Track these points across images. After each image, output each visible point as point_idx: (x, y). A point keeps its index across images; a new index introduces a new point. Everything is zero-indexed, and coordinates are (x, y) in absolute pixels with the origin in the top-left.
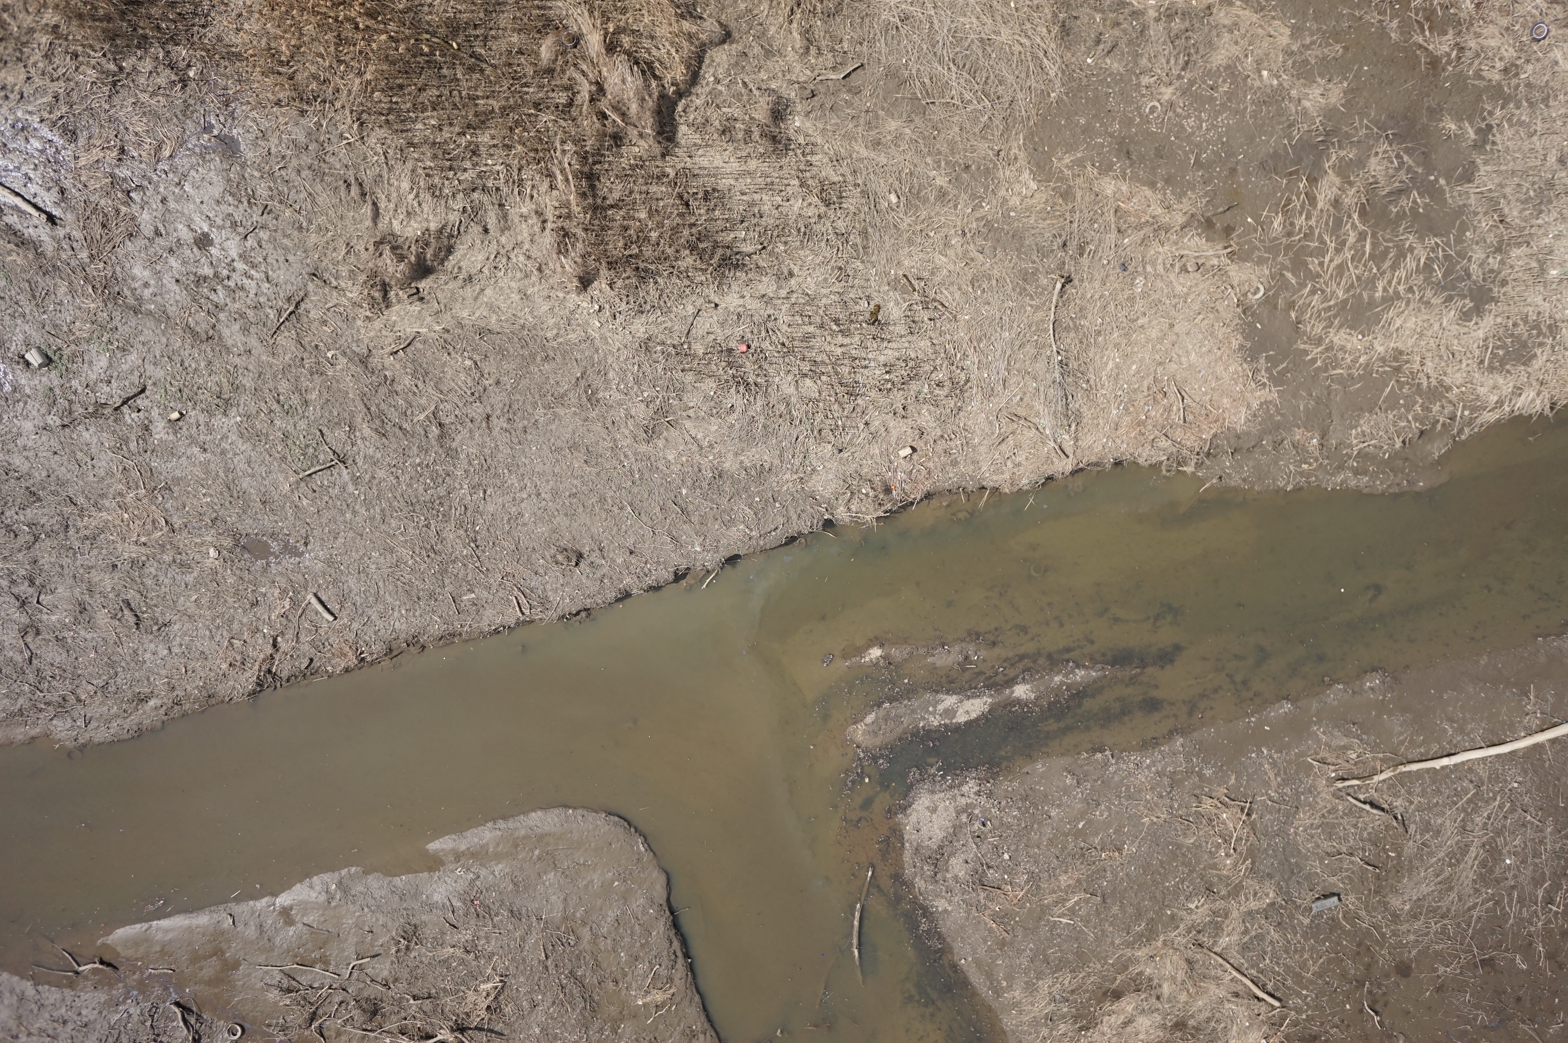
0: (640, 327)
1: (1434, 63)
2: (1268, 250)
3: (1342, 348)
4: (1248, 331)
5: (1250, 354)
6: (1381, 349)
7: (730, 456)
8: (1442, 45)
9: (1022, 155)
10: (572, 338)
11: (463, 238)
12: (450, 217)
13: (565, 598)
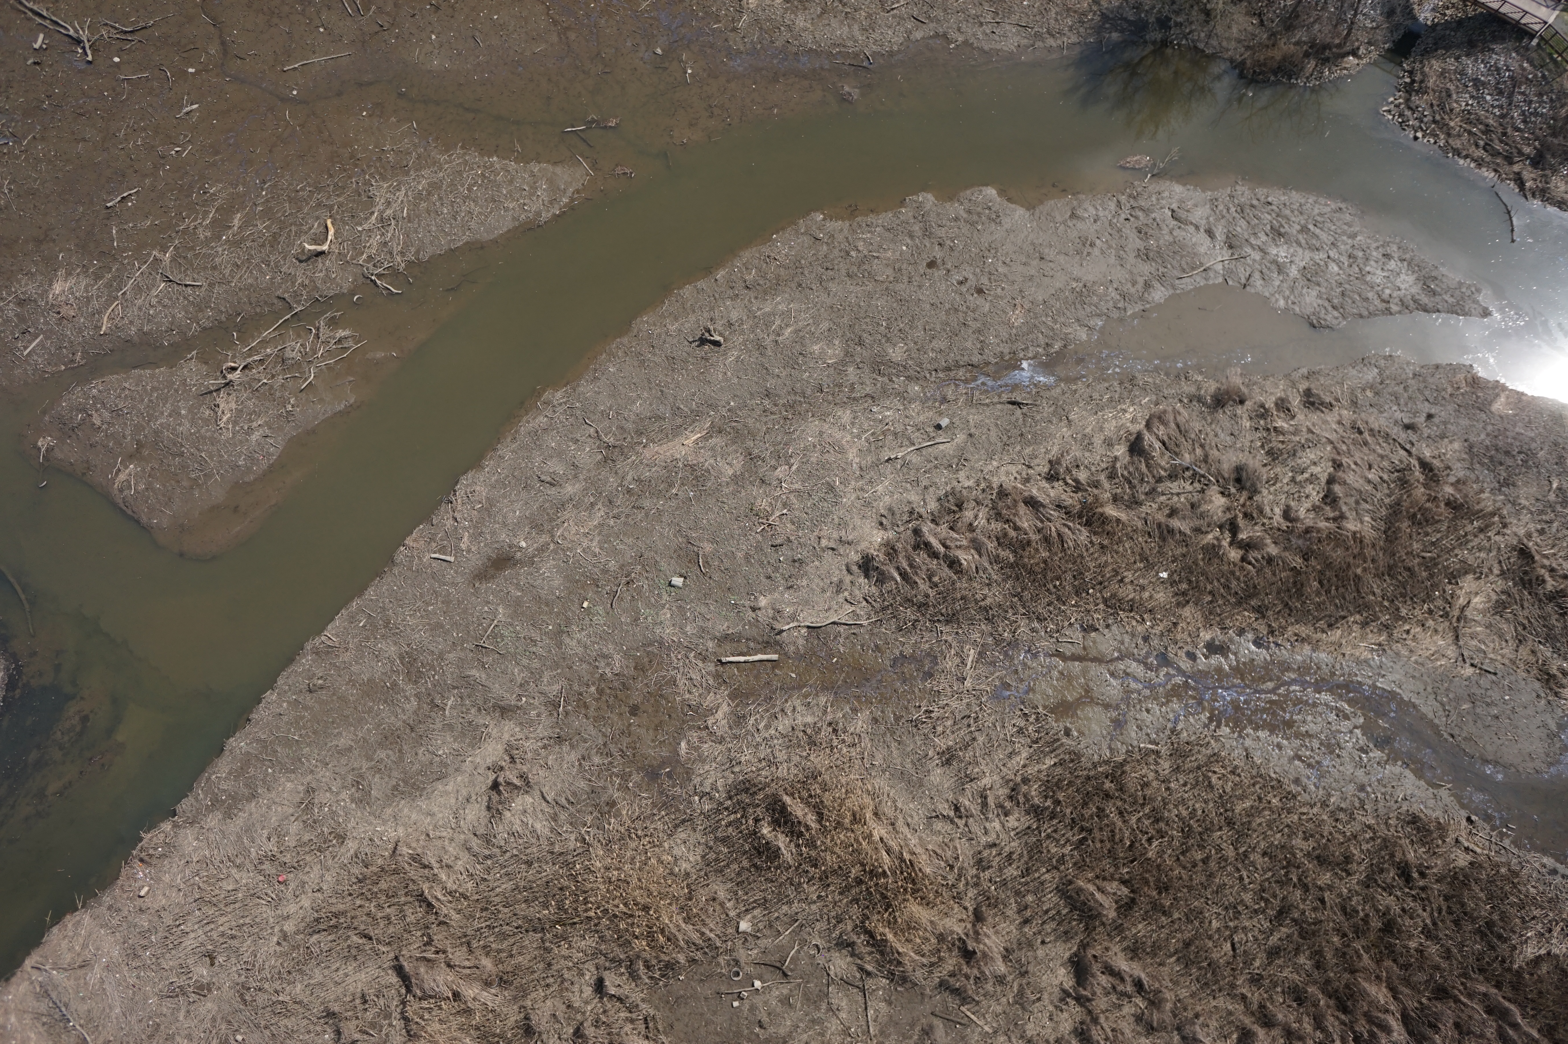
0: (351, 846)
7: (254, 810)
10: (389, 811)
11: (486, 821)
12: (501, 827)
13: (306, 661)
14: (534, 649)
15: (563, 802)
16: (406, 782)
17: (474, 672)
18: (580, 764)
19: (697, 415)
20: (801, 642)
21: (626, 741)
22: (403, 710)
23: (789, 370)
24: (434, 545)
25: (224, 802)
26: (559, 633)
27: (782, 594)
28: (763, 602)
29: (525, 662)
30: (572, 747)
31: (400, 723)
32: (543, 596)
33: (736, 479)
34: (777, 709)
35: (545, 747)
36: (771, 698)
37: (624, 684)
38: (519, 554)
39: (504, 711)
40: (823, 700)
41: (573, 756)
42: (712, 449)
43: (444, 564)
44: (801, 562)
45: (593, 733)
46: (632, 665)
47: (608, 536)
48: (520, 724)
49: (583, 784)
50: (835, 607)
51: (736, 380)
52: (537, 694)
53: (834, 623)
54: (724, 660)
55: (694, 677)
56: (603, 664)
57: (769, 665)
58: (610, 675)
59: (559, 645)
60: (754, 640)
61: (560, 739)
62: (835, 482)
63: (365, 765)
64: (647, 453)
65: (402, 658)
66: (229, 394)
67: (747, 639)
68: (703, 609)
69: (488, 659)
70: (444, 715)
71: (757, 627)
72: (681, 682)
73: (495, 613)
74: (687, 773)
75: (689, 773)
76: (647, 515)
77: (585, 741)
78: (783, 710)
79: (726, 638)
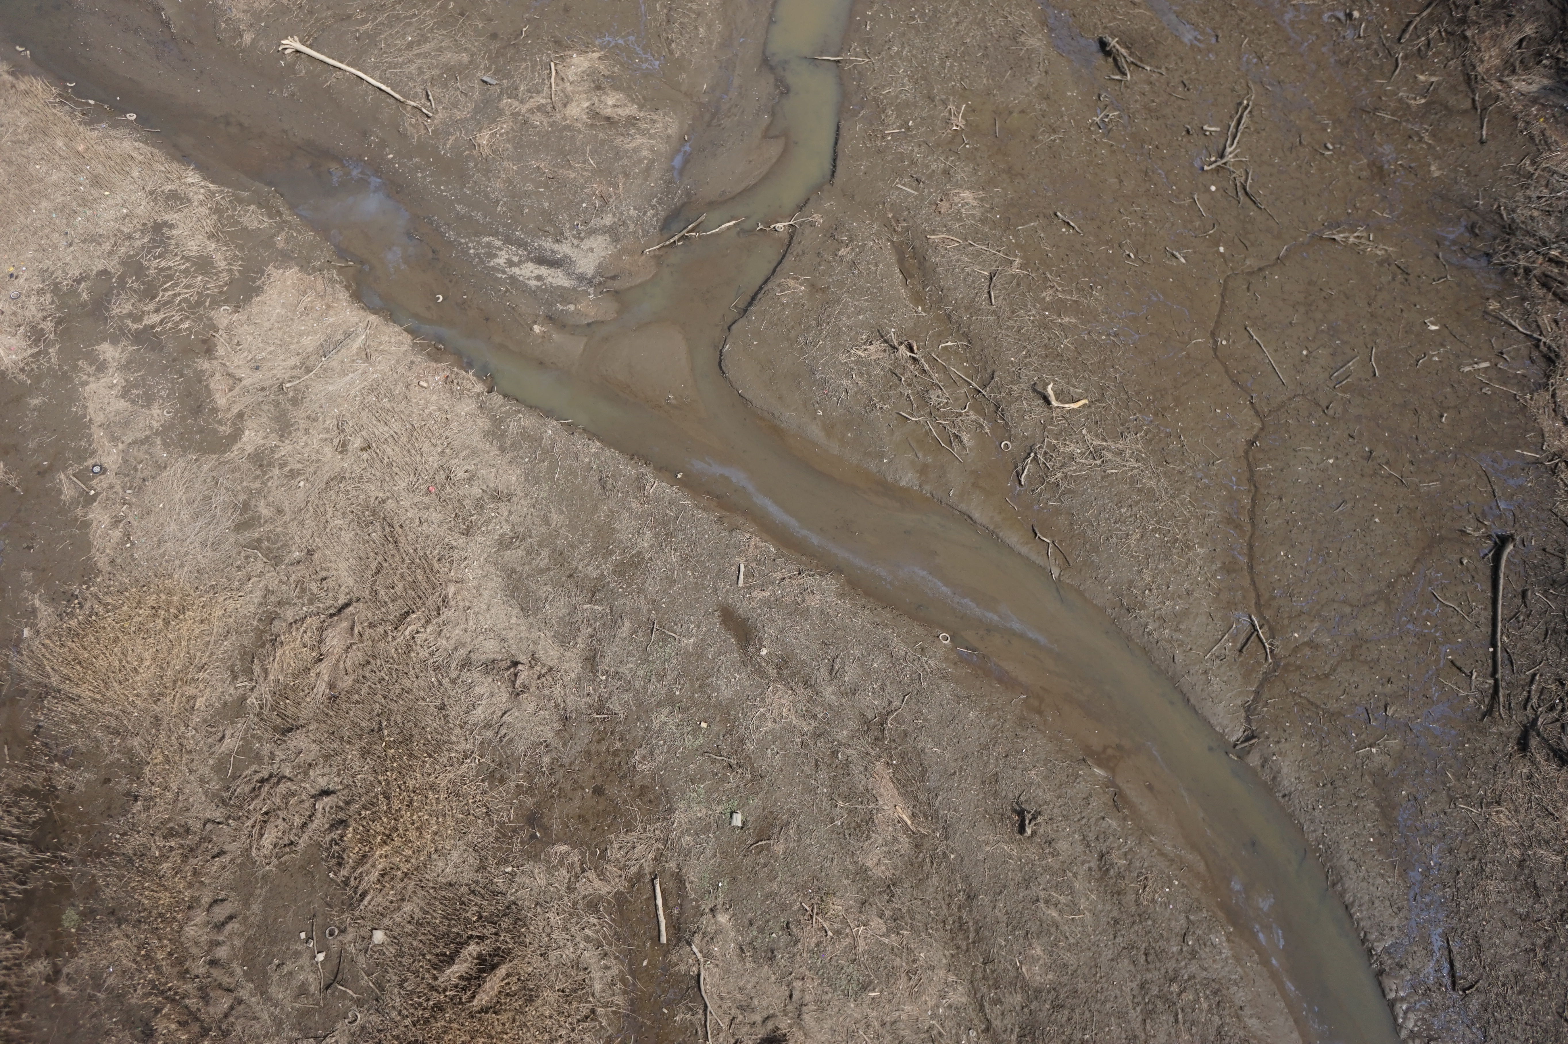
0: (461, 542)
1: (59, 323)
2: (202, 320)
3: (225, 259)
4: (248, 299)
5: (258, 290)
6: (213, 245)
7: (492, 454)
8: (48, 326)
9: (235, 448)
10: (492, 569)
11: (484, 661)
12: (478, 675)
13: (630, 470)
14: (654, 679)
15: (503, 731)
16: (518, 581)
17: (627, 624)
18: (541, 743)
19: (932, 816)
20: (683, 968)
21: (568, 787)
22: (587, 565)
23: (1005, 918)
24: (754, 565)
25: (500, 429)
26: (671, 701)
27: (734, 940)
28: (723, 919)
29: (640, 673)
30: (558, 733)
31: (574, 564)
32: (709, 681)
33: (862, 872)
34: (606, 947)
35: (557, 706)
36: (619, 940)
37: (625, 776)
38: (753, 650)
39: (591, 660)
40: (619, 1000)
41: (549, 736)
42: (895, 839)
43: (735, 578)
44: (773, 958)
45: (573, 752)
46: (646, 782)
47: (781, 738)
48: (579, 678)
49: (521, 748)
50: (725, 1006)
51: (981, 856)
52: (609, 689)
53: (706, 1006)
54: (657, 882)
55: (636, 850)
56: (644, 752)
57: (655, 933)
58: (633, 761)
59: (659, 705)
60: (681, 913)
61: (565, 719)
62: (874, 990)
63: (534, 541)
64: (880, 766)
65: (638, 554)
66: (885, 351)
67: (681, 905)
68: (709, 852)
69: (641, 637)
70: (585, 603)
71: (695, 916)
72: (631, 838)
73: (688, 635)
74: (536, 855)
75: (535, 857)
76: (809, 776)
77: (564, 745)
78: (606, 954)
79: (680, 880)
